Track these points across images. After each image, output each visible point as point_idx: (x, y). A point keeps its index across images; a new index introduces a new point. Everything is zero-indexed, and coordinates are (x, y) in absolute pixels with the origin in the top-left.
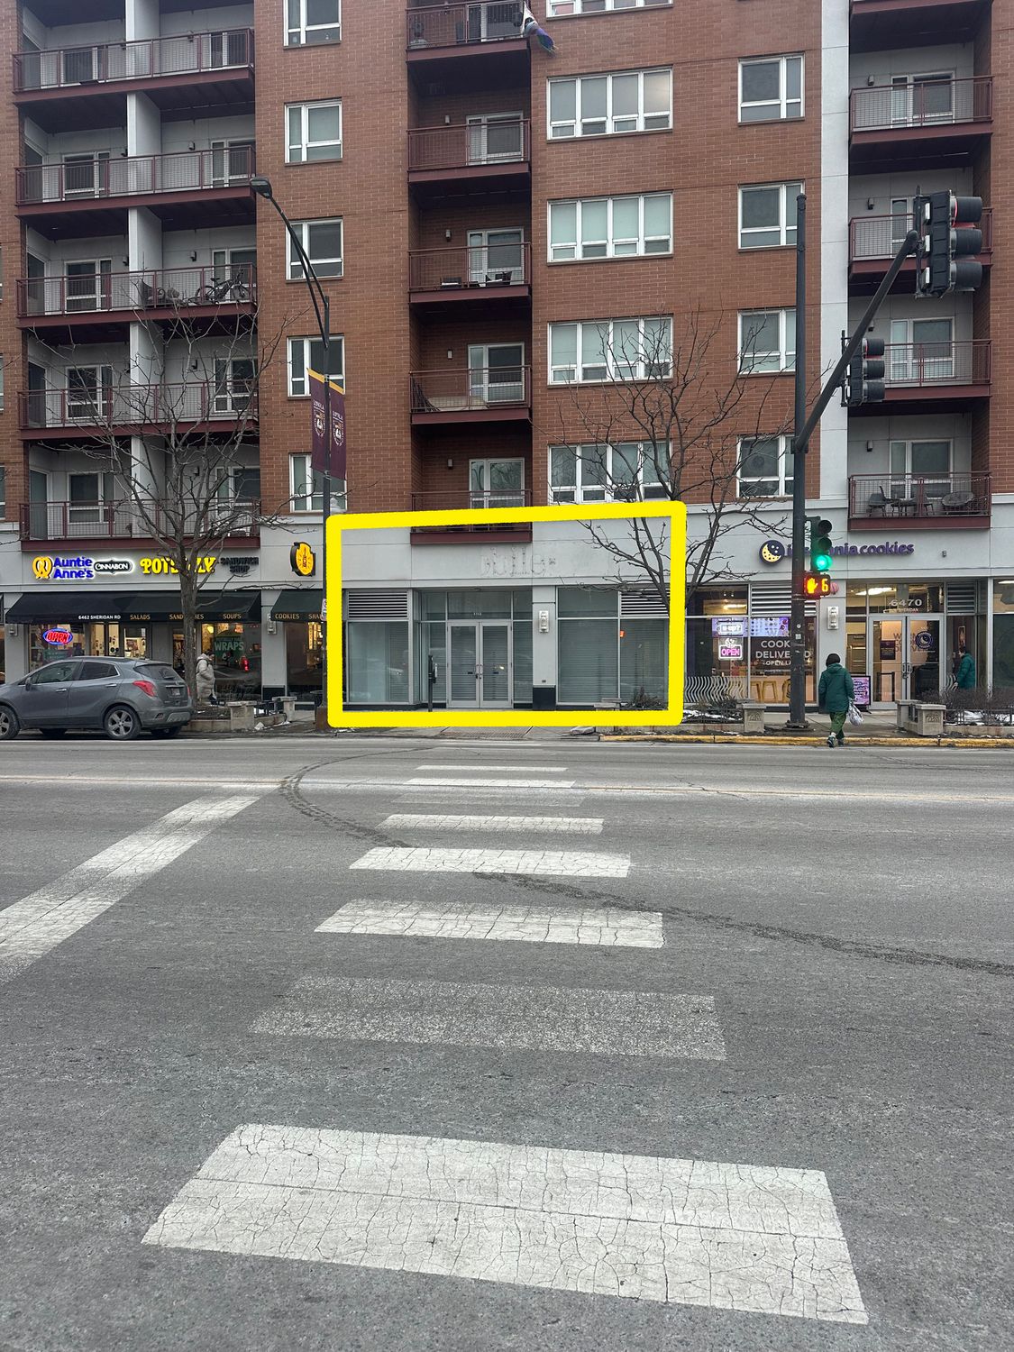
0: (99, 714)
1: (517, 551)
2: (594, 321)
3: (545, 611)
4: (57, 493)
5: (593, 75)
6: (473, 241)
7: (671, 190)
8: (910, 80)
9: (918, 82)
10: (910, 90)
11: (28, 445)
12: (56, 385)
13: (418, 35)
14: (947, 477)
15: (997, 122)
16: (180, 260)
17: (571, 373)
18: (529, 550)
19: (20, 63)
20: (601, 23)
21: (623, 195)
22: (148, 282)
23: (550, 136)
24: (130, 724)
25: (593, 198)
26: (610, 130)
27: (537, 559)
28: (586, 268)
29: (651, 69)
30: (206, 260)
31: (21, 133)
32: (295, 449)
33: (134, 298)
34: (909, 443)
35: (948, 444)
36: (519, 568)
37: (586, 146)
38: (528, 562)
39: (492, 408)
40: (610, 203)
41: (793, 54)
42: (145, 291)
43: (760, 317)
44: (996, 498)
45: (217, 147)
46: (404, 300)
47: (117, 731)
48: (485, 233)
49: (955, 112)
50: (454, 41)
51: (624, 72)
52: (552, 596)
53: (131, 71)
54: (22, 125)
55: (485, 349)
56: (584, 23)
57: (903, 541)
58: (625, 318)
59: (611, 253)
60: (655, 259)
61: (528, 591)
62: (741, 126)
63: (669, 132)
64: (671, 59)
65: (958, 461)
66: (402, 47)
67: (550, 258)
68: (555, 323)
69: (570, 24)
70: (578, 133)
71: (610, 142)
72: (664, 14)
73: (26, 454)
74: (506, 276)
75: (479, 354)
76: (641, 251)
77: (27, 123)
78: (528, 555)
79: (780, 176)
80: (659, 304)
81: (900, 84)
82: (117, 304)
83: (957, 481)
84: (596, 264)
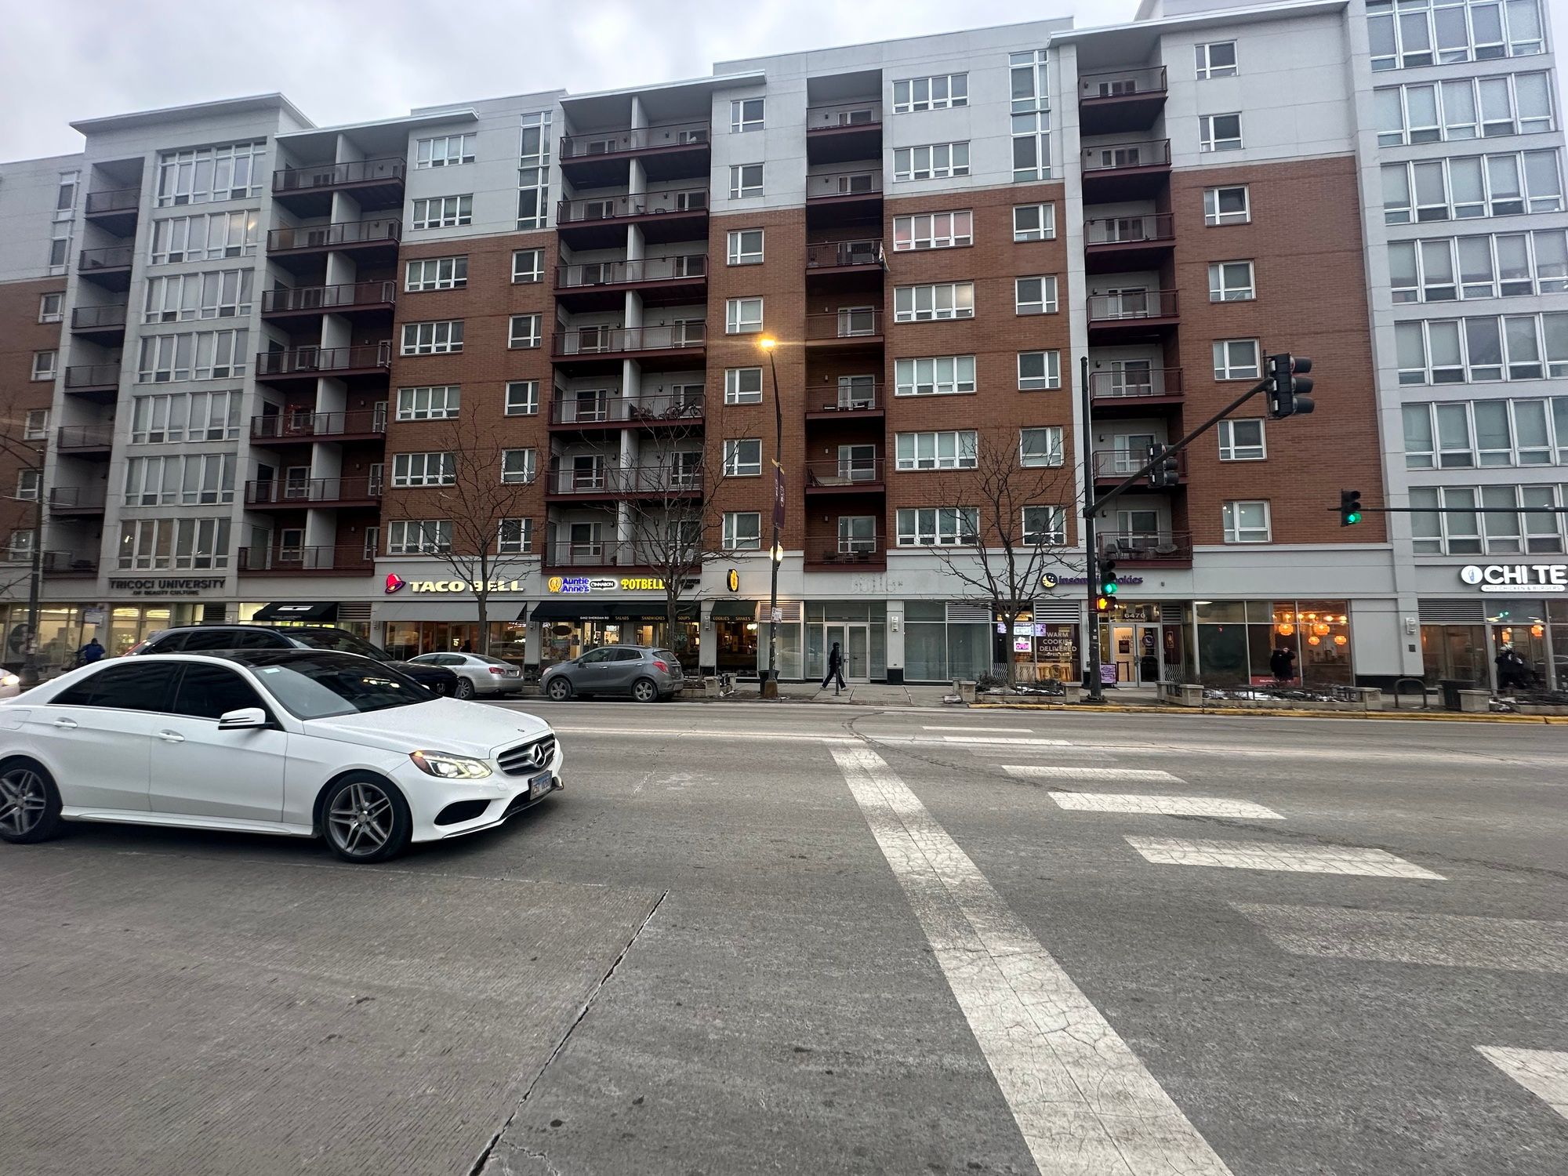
0: (629, 684)
1: (877, 576)
2: (926, 432)
3: (895, 617)
4: (563, 537)
5: (924, 285)
6: (841, 383)
7: (974, 354)
8: (1120, 291)
9: (1125, 293)
10: (1120, 299)
11: (549, 505)
12: (567, 466)
13: (813, 260)
14: (1155, 534)
15: (1182, 317)
16: (651, 391)
17: (911, 464)
18: (884, 576)
19: (558, 272)
20: (928, 255)
21: (945, 356)
22: (635, 405)
23: (896, 320)
24: (651, 692)
25: (925, 357)
26: (934, 317)
27: (890, 581)
28: (920, 400)
29: (960, 282)
30: (669, 391)
31: (556, 313)
32: (727, 509)
33: (625, 415)
34: (1130, 512)
35: (1155, 514)
36: (878, 588)
37: (919, 327)
38: (884, 583)
39: (856, 484)
40: (935, 361)
41: (1050, 275)
42: (632, 409)
43: (1035, 431)
44: (1196, 548)
45: (678, 324)
46: (802, 417)
47: (641, 696)
48: (850, 378)
49: (1151, 310)
50: (835, 263)
51: (944, 283)
52: (901, 607)
53: (629, 278)
54: (557, 308)
55: (850, 448)
56: (918, 255)
57: (1135, 575)
58: (946, 431)
59: (936, 391)
60: (965, 394)
61: (885, 602)
62: (1018, 316)
63: (973, 319)
64: (973, 276)
65: (1163, 525)
66: (802, 267)
67: (897, 393)
68: (899, 433)
69: (909, 255)
70: (914, 318)
71: (935, 325)
72: (968, 250)
73: (547, 510)
74: (866, 404)
75: (846, 451)
76: (955, 390)
77: (560, 306)
78: (884, 579)
79: (1045, 346)
80: (969, 423)
81: (1113, 293)
82: (613, 417)
83: (1163, 535)
84: (926, 397)
